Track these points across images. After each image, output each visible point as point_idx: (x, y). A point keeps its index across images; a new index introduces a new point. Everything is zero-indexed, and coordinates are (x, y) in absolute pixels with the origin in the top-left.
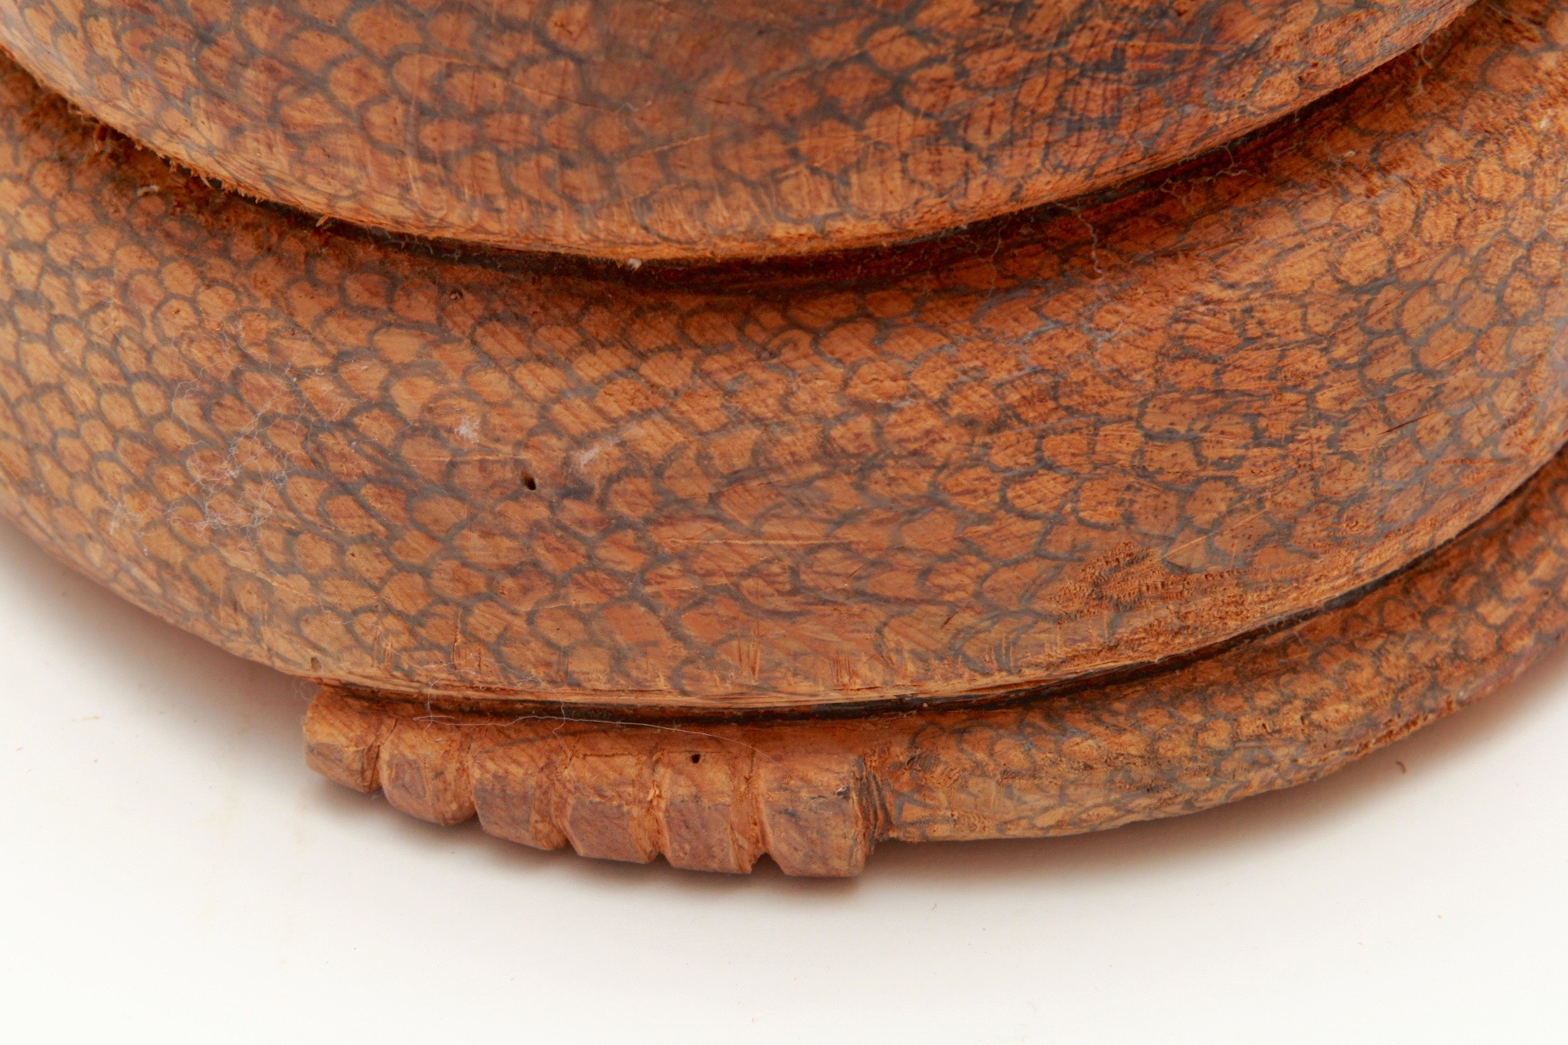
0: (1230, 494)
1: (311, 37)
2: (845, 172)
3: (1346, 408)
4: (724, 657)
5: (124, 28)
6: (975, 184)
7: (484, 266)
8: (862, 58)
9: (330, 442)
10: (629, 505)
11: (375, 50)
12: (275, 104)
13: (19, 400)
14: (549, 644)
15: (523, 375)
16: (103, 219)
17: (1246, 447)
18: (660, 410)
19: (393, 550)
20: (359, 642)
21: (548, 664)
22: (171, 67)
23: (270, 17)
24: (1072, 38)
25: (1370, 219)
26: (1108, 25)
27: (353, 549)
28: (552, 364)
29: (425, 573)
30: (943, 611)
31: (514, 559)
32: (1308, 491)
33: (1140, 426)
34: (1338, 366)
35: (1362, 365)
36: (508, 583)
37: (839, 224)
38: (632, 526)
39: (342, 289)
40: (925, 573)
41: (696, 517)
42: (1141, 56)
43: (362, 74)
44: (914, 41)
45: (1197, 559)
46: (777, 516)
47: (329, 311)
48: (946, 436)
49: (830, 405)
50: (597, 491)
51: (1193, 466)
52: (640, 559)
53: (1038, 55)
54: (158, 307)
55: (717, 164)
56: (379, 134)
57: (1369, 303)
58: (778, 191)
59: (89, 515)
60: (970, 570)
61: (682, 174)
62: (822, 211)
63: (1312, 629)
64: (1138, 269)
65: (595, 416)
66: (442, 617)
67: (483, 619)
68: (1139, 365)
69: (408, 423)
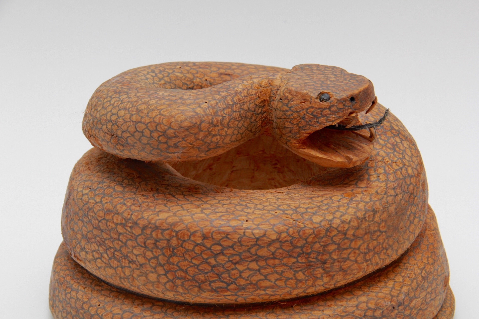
10: (407, 302)
15: (382, 291)
16: (291, 315)
28: (385, 288)
38: (408, 306)
39: (344, 298)
41: (414, 299)
46: (421, 293)
47: (347, 302)
49: (419, 271)
52: (410, 311)
65: (397, 291)
69: (374, 309)
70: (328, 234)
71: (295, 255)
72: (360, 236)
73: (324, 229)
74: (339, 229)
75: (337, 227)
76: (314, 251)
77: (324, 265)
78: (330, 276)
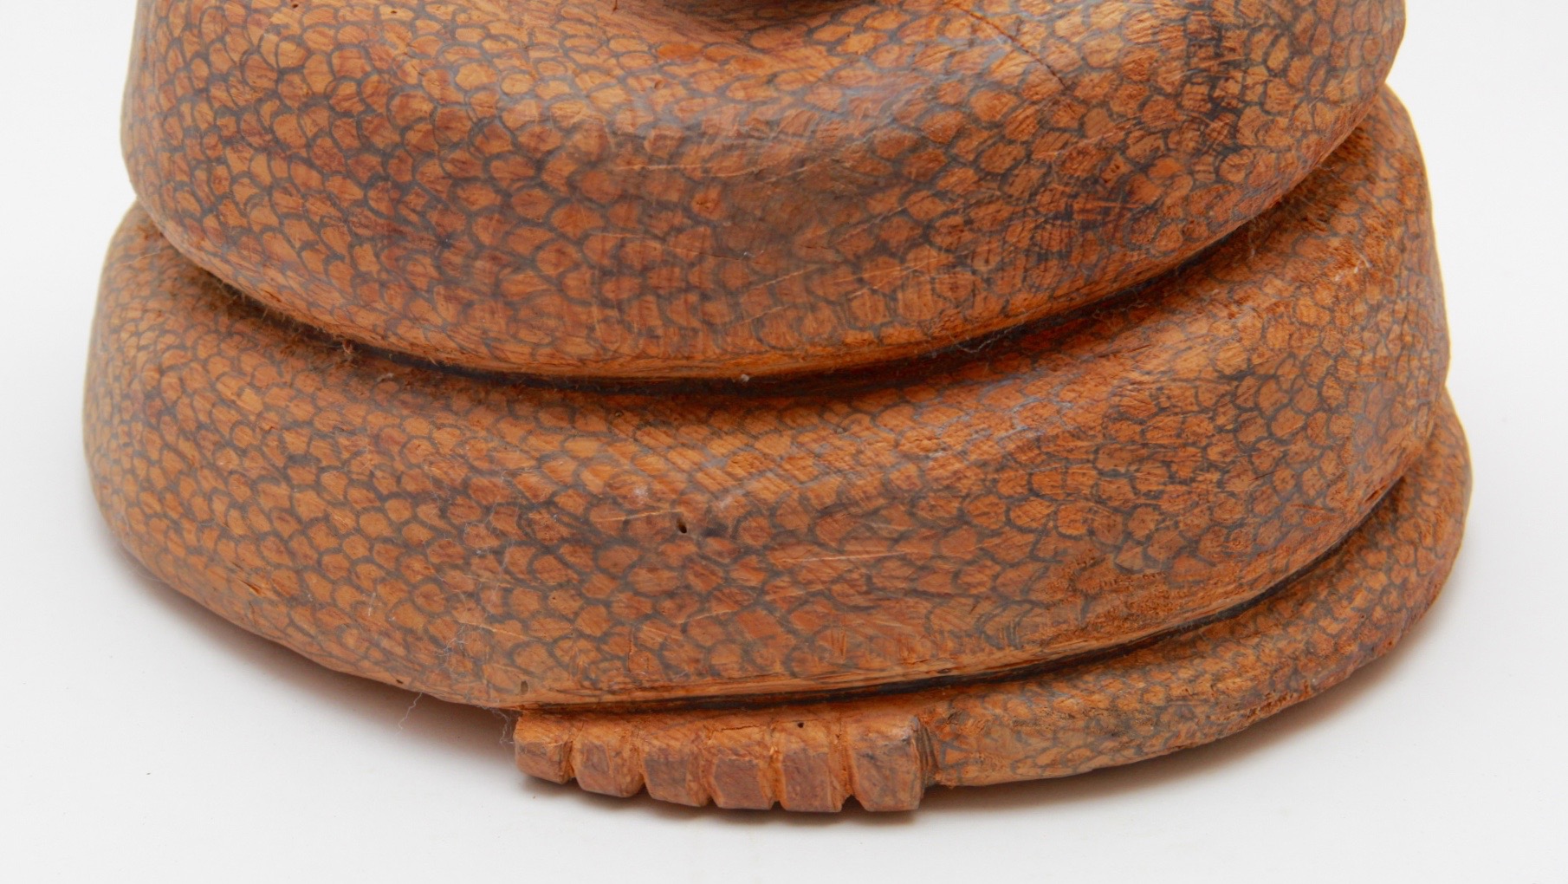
0: (1157, 517)
1: (524, 231)
2: (894, 291)
3: (1228, 460)
4: (821, 643)
5: (382, 249)
6: (979, 298)
7: (637, 394)
8: (904, 212)
9: (538, 517)
10: (754, 537)
11: (571, 235)
12: (497, 284)
13: (291, 537)
14: (699, 646)
15: (673, 455)
16: (354, 400)
17: (1165, 484)
18: (771, 470)
19: (584, 591)
20: (559, 663)
21: (697, 661)
22: (420, 269)
23: (494, 222)
24: (1038, 197)
25: (1233, 332)
26: (1061, 188)
27: (554, 594)
28: (693, 448)
29: (607, 604)
30: (970, 601)
31: (672, 585)
32: (1207, 517)
33: (1095, 468)
34: (1221, 429)
35: (1235, 431)
36: (668, 604)
37: (891, 330)
38: (756, 552)
39: (536, 419)
40: (956, 575)
41: (799, 543)
42: (1083, 211)
43: (560, 252)
44: (937, 200)
45: (1138, 564)
46: (856, 539)
47: (530, 432)
48: (968, 474)
49: (888, 458)
50: (730, 530)
51: (1131, 496)
52: (762, 576)
53: (1017, 209)
54: (404, 446)
55: (809, 291)
56: (573, 294)
57: (1237, 387)
58: (850, 308)
59: (348, 609)
60: (988, 572)
61: (785, 299)
62: (879, 321)
63: (1210, 631)
64: (1084, 365)
65: (727, 478)
66: (620, 635)
67: (650, 634)
68: (1093, 424)
69: (595, 496)
70: (478, 140)
71: (364, 175)
72: (594, 197)
73: (470, 119)
74: (523, 139)
75: (517, 129)
76: (419, 185)
77: (441, 252)
78: (457, 299)
